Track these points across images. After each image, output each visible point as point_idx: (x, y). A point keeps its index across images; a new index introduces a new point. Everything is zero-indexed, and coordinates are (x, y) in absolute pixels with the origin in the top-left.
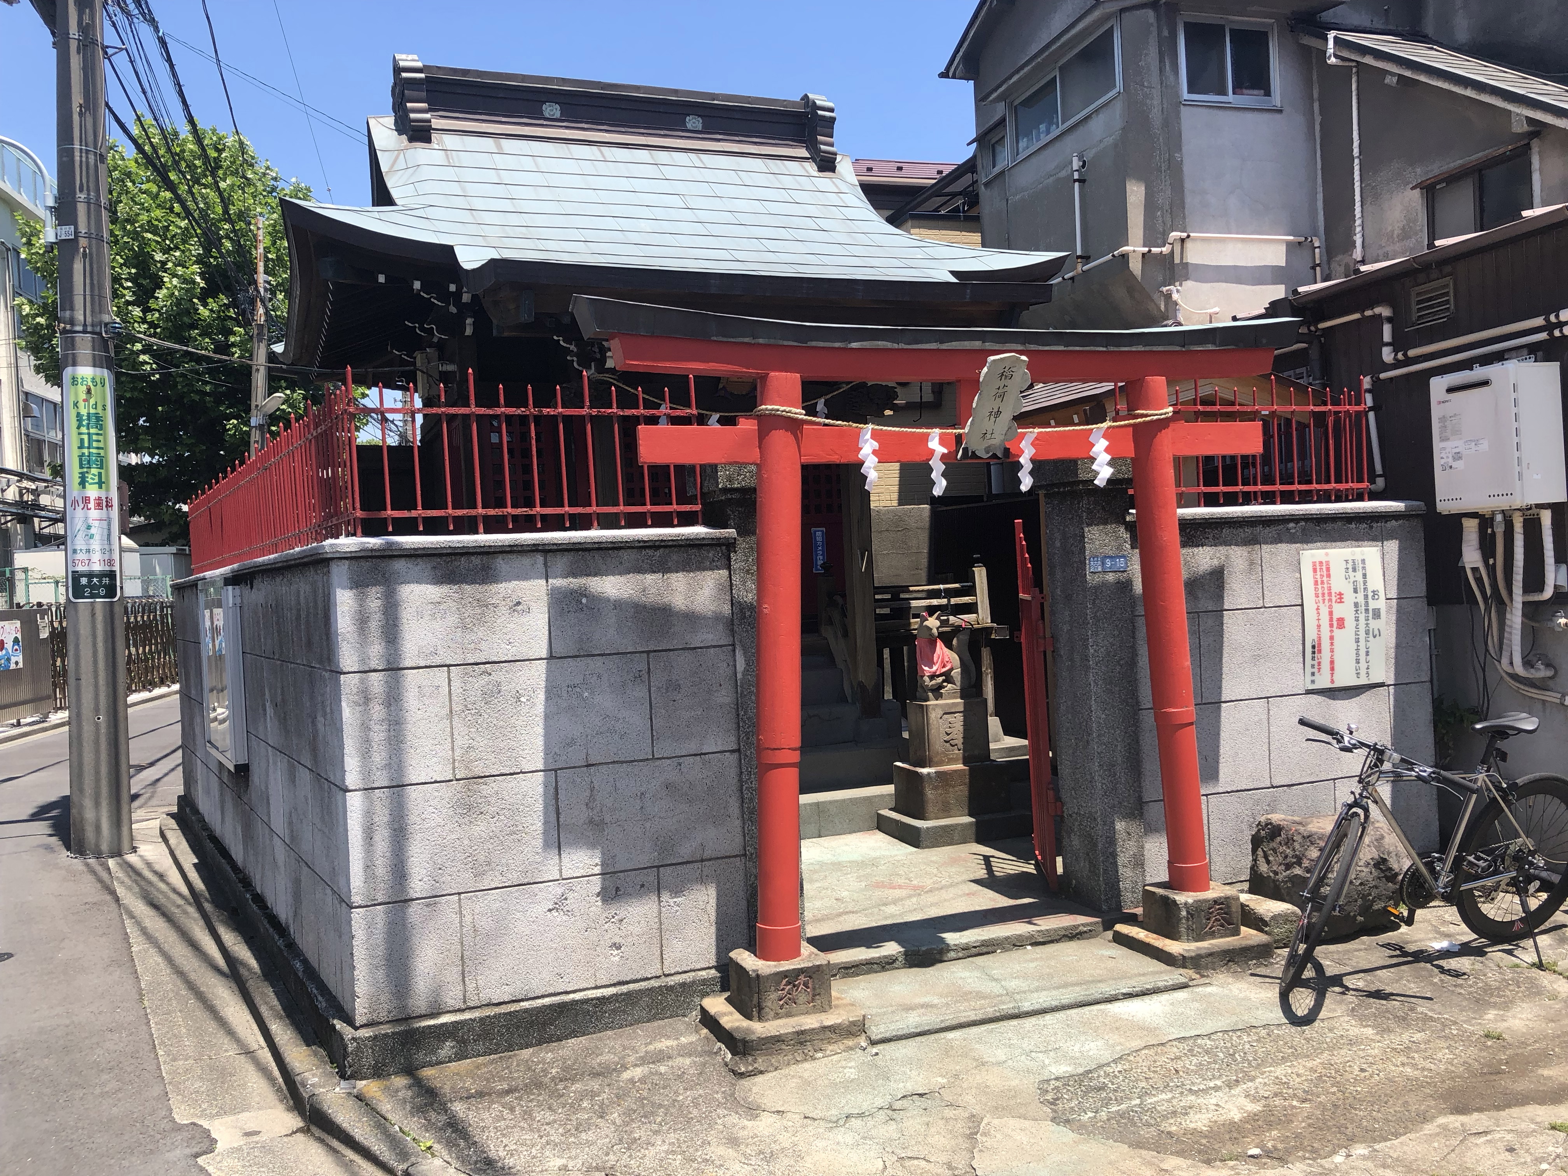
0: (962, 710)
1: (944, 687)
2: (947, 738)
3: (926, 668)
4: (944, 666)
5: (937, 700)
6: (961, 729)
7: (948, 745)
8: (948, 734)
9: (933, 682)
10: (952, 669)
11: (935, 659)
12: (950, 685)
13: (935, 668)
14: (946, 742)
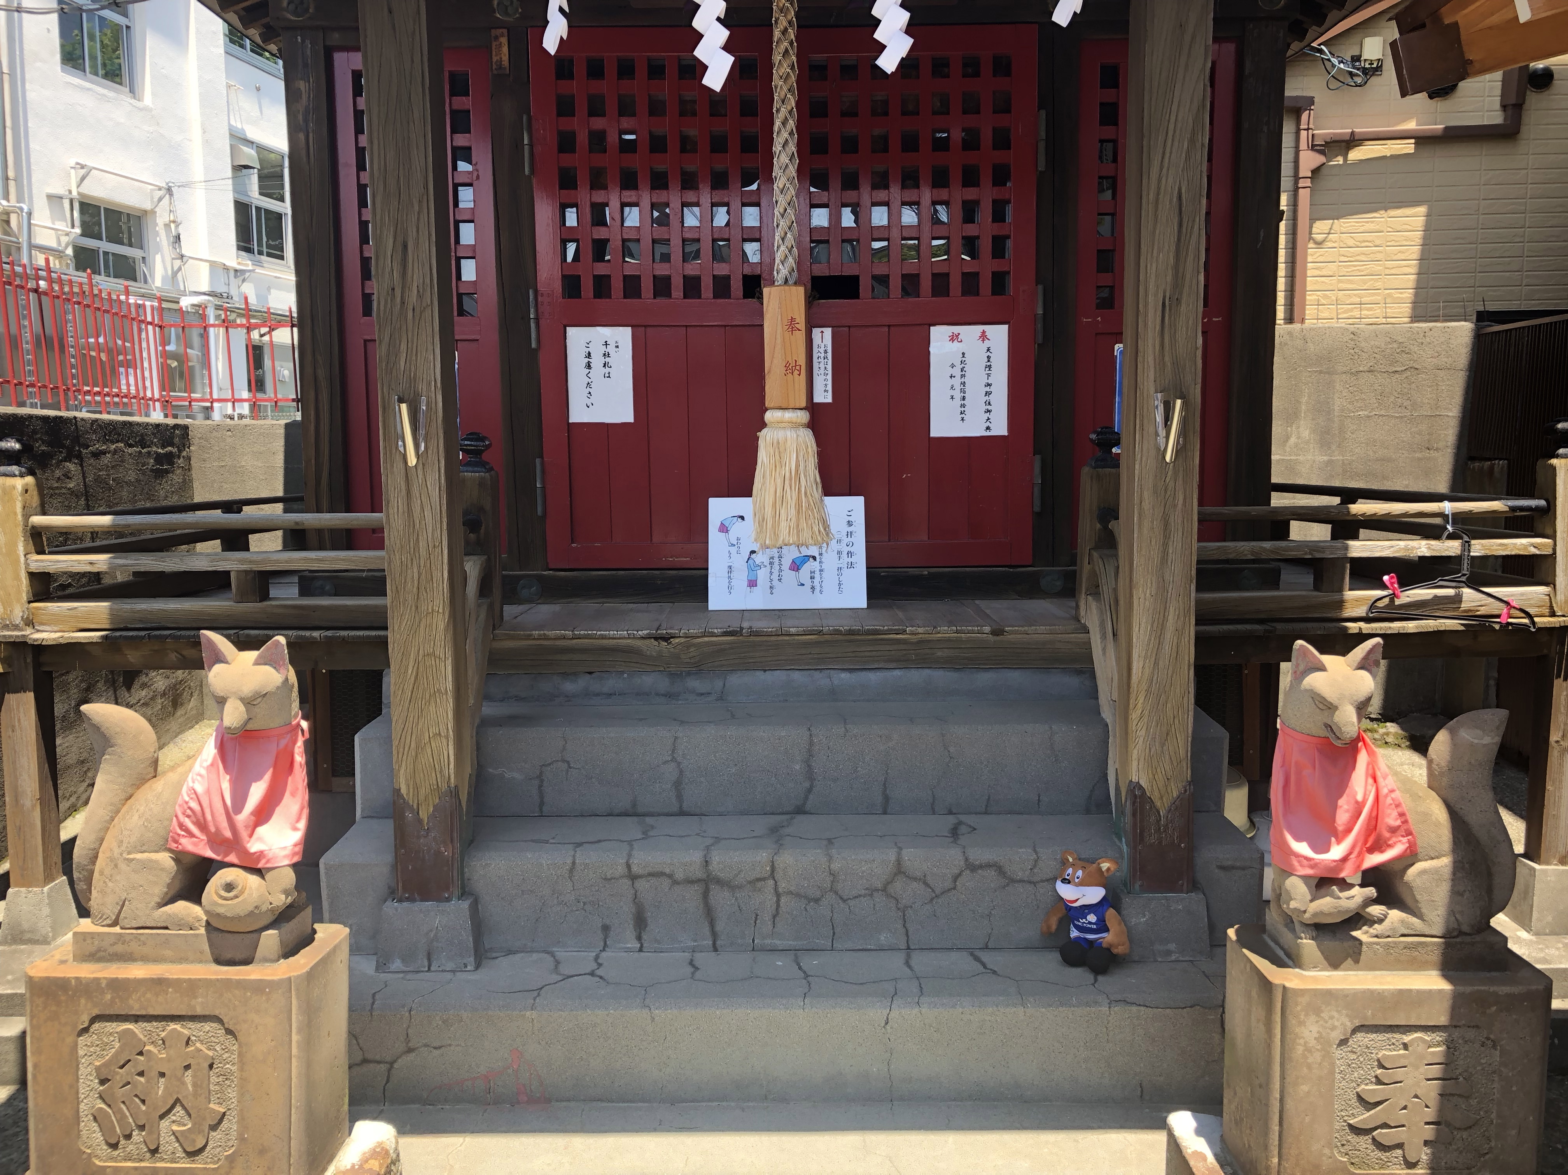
0: (1443, 1020)
1: (1372, 921)
2: (1362, 1118)
3: (1302, 848)
4: (1378, 846)
5: (1335, 965)
6: (1431, 1091)
7: (1364, 1142)
8: (1368, 1105)
9: (1325, 904)
10: (1410, 857)
11: (1342, 817)
12: (1395, 915)
13: (1337, 852)
14: (1356, 1130)
